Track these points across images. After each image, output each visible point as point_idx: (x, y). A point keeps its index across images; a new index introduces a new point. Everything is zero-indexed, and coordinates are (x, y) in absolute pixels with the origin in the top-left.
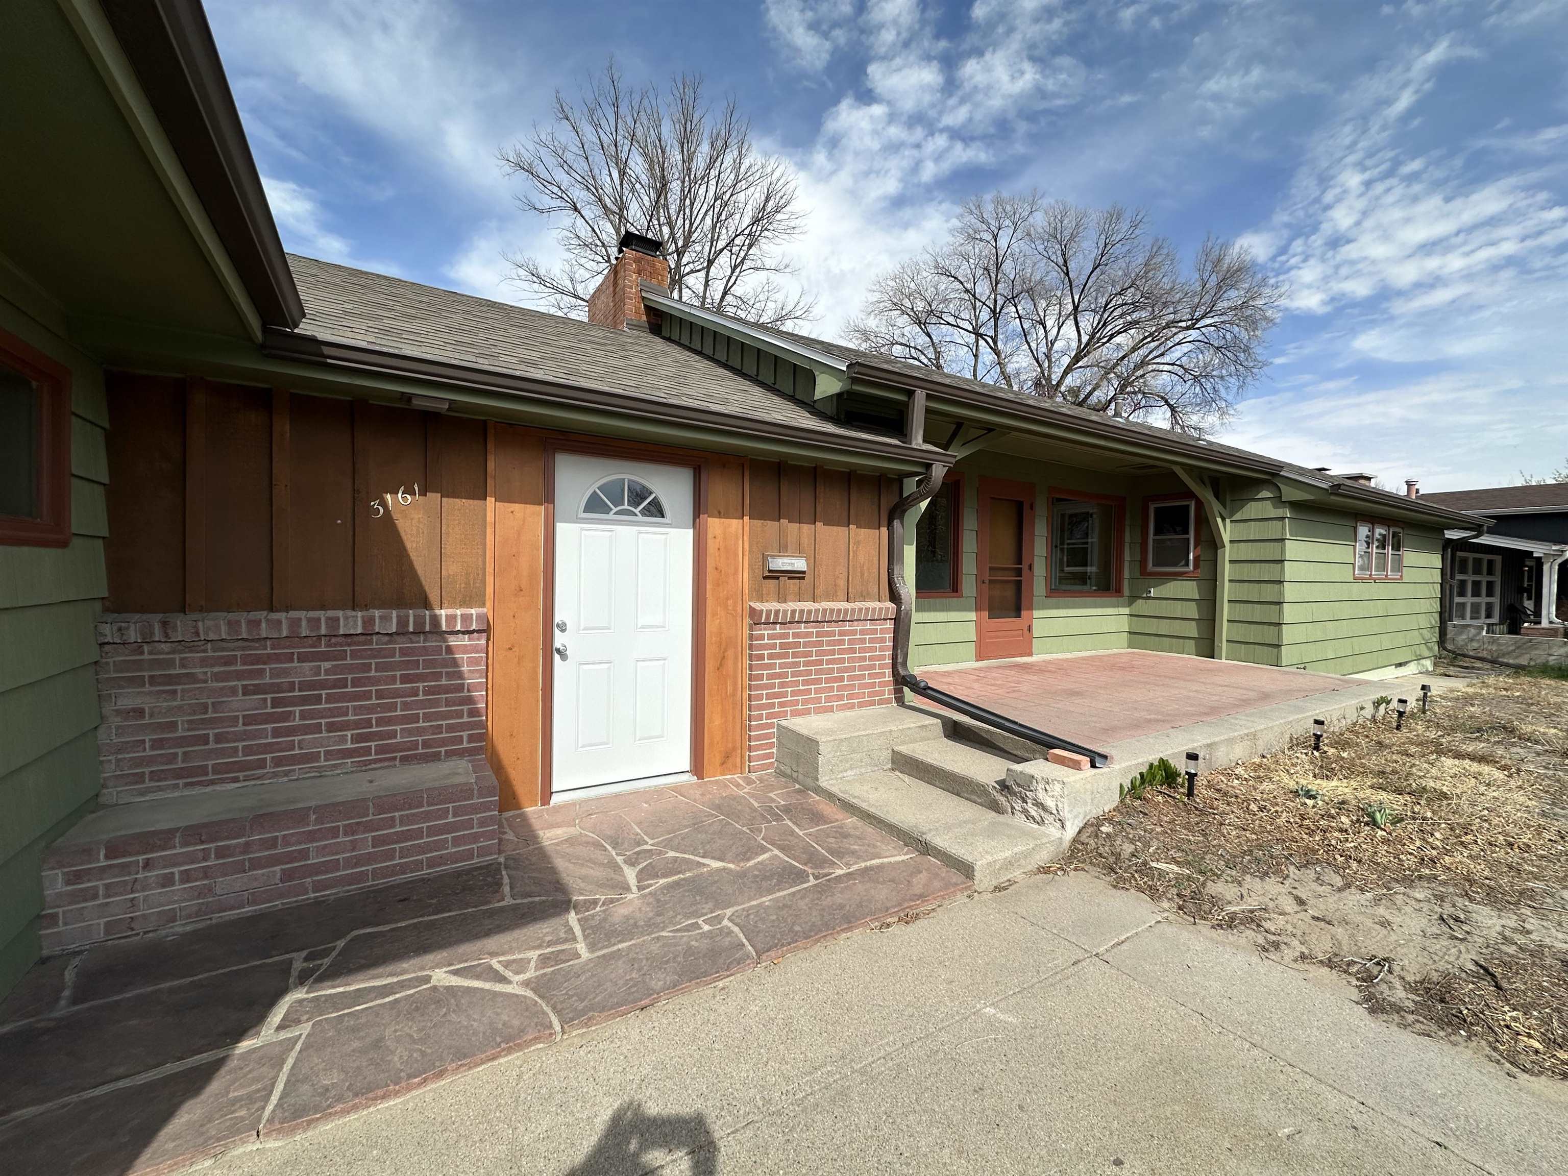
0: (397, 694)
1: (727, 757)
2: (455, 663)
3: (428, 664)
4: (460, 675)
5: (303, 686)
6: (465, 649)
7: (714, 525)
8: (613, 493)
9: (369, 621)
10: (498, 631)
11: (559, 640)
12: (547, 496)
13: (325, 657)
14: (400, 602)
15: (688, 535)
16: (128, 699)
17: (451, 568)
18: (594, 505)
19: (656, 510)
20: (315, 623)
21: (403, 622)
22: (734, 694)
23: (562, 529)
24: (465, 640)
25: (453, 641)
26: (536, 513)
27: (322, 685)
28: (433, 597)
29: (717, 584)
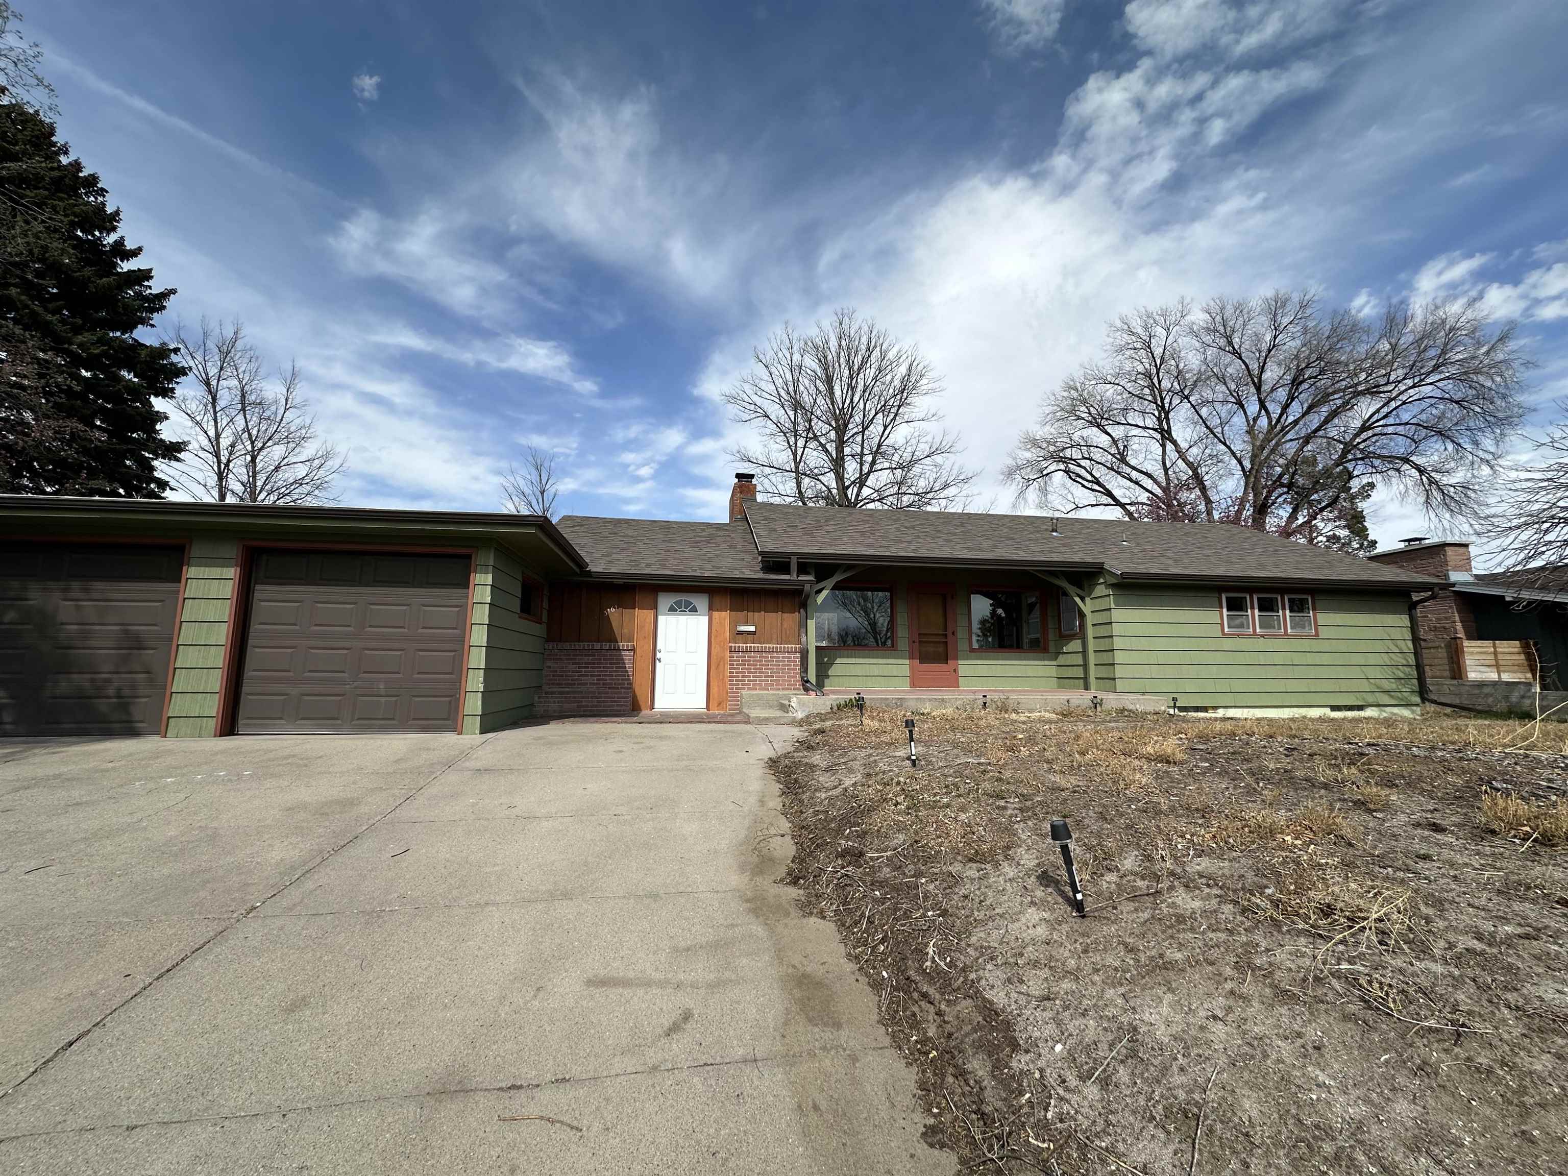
0: (608, 668)
1: (719, 704)
2: (623, 659)
3: (617, 659)
4: (624, 663)
5: (586, 663)
6: (626, 655)
7: (716, 614)
8: (679, 604)
9: (601, 646)
10: (638, 651)
11: (658, 655)
12: (655, 607)
13: (589, 655)
14: (610, 641)
15: (705, 619)
16: (549, 664)
17: (625, 631)
18: (672, 609)
19: (694, 610)
20: (588, 645)
21: (610, 646)
22: (723, 679)
23: (660, 617)
24: (627, 653)
25: (623, 653)
26: (650, 613)
27: (590, 663)
28: (619, 640)
29: (716, 636)
